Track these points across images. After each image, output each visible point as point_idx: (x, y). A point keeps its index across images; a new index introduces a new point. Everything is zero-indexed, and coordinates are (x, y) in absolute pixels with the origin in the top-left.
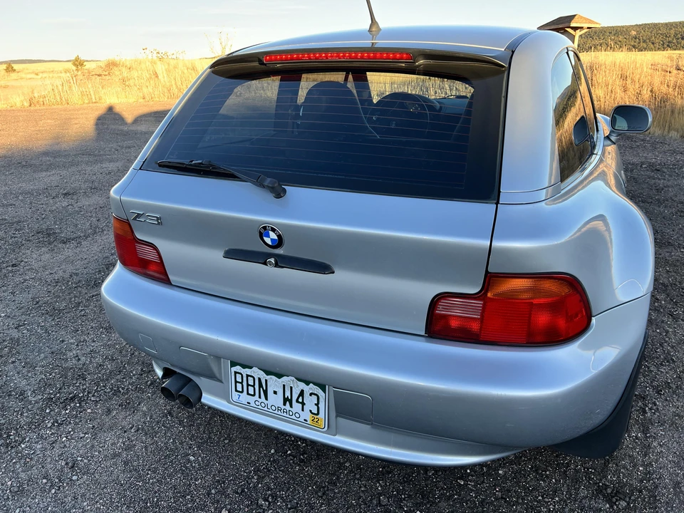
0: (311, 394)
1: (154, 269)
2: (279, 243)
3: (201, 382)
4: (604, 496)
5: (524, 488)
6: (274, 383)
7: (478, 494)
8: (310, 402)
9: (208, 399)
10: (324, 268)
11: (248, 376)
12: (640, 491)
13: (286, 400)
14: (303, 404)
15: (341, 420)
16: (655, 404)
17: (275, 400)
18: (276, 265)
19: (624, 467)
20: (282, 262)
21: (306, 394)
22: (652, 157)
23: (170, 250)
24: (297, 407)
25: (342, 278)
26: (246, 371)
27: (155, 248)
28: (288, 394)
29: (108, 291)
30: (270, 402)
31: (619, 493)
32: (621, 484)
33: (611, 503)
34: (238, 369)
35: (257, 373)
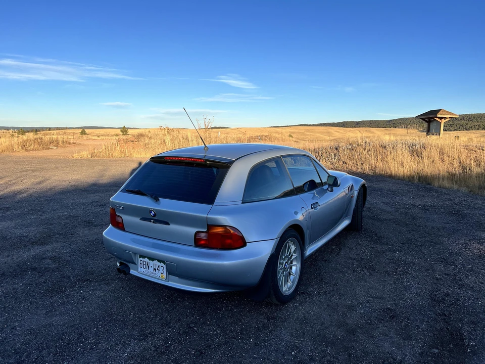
0: (162, 266)
1: (120, 226)
2: (155, 215)
3: (131, 265)
6: (151, 263)
8: (161, 269)
9: (132, 272)
10: (167, 224)
13: (155, 269)
14: (159, 270)
15: (170, 276)
17: (151, 269)
18: (154, 223)
19: (283, 312)
20: (156, 221)
21: (160, 266)
23: (126, 218)
24: (157, 271)
25: (173, 227)
26: (143, 260)
27: (121, 218)
28: (155, 267)
29: (105, 234)
30: (149, 271)
31: (274, 318)
32: (277, 316)
33: (268, 320)
34: (141, 259)
35: (146, 260)
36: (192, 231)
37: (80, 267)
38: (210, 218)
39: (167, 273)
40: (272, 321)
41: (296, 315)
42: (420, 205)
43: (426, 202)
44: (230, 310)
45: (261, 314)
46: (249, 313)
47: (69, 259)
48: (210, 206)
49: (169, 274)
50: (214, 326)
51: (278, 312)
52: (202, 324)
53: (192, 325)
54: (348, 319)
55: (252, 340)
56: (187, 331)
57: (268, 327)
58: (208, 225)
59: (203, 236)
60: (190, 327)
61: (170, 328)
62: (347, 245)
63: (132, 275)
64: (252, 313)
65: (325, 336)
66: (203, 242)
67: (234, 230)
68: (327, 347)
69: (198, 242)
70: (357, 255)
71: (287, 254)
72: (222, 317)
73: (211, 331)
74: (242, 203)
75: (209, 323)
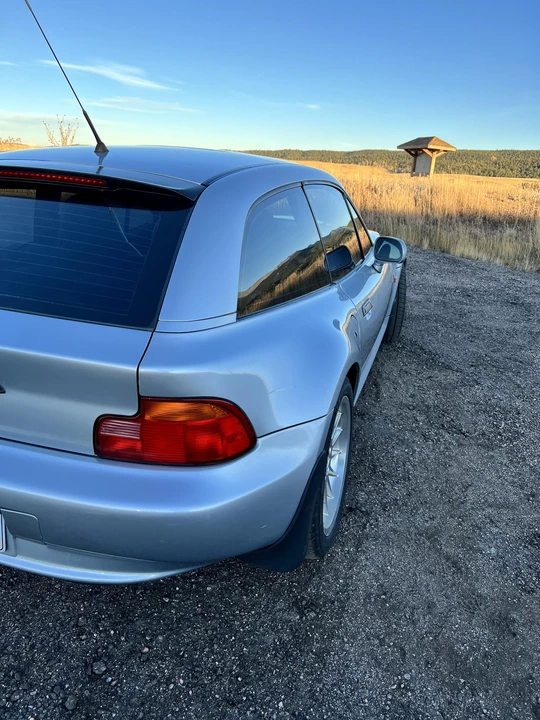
4: (298, 608)
5: (227, 603)
7: (178, 610)
12: (333, 603)
15: (20, 541)
16: (377, 520)
19: (327, 580)
22: (469, 283)
25: (18, 399)
31: (312, 605)
32: (318, 596)
33: (302, 614)
39: (10, 536)
40: (313, 615)
41: (362, 586)
42: (457, 288)
43: (462, 283)
44: (197, 592)
45: (278, 594)
46: (247, 596)
49: (15, 537)
50: (163, 659)
51: (316, 580)
52: (129, 657)
53: (99, 667)
54: (477, 580)
55: (281, 704)
56: (87, 693)
57: (308, 641)
58: (139, 397)
60: (94, 678)
62: (384, 375)
64: (252, 592)
65: (451, 648)
67: (224, 410)
68: (474, 691)
69: (105, 447)
70: (413, 396)
72: (179, 620)
73: (159, 684)
75: (146, 650)
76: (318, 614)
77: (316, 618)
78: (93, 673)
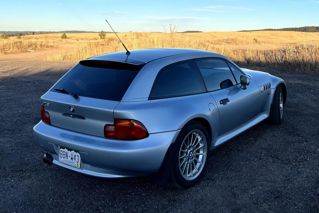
0: (77, 156)
1: (47, 121)
2: (73, 111)
3: (54, 156)
4: (169, 201)
5: (147, 198)
6: (69, 153)
7: (130, 199)
8: (77, 158)
9: (55, 162)
10: (83, 118)
11: (64, 151)
13: (72, 158)
14: (75, 159)
15: (84, 164)
18: (72, 117)
19: (184, 196)
20: (75, 116)
21: (76, 156)
23: (52, 114)
25: (88, 121)
26: (63, 150)
27: (49, 114)
28: (72, 157)
29: (35, 128)
30: (68, 160)
34: (62, 149)
35: (66, 150)
36: (103, 124)
37: (17, 159)
38: (116, 113)
39: (82, 162)
44: (139, 195)
45: (165, 198)
46: (154, 197)
47: (10, 152)
48: (117, 103)
49: (83, 163)
50: (119, 208)
51: (180, 195)
52: (110, 207)
53: (100, 208)
58: (114, 119)
59: (112, 128)
61: (80, 210)
63: (54, 164)
66: (111, 134)
67: (137, 123)
69: (107, 134)
71: (192, 144)
72: (129, 201)
74: (149, 100)
75: (116, 206)
76: (174, 202)
77: (173, 204)
78: (98, 209)
